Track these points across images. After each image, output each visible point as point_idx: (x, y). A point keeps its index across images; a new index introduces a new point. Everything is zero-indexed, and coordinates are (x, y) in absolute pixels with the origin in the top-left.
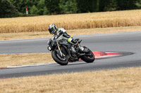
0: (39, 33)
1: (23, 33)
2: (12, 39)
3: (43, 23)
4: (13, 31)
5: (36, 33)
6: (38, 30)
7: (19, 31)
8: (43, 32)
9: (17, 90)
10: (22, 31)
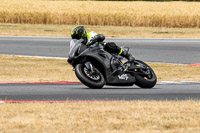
0: (169, 30)
1: (143, 28)
2: (124, 37)
3: (177, 13)
4: (126, 24)
5: (163, 29)
6: (168, 25)
7: (137, 25)
8: (176, 29)
9: (127, 122)
10: (141, 25)
